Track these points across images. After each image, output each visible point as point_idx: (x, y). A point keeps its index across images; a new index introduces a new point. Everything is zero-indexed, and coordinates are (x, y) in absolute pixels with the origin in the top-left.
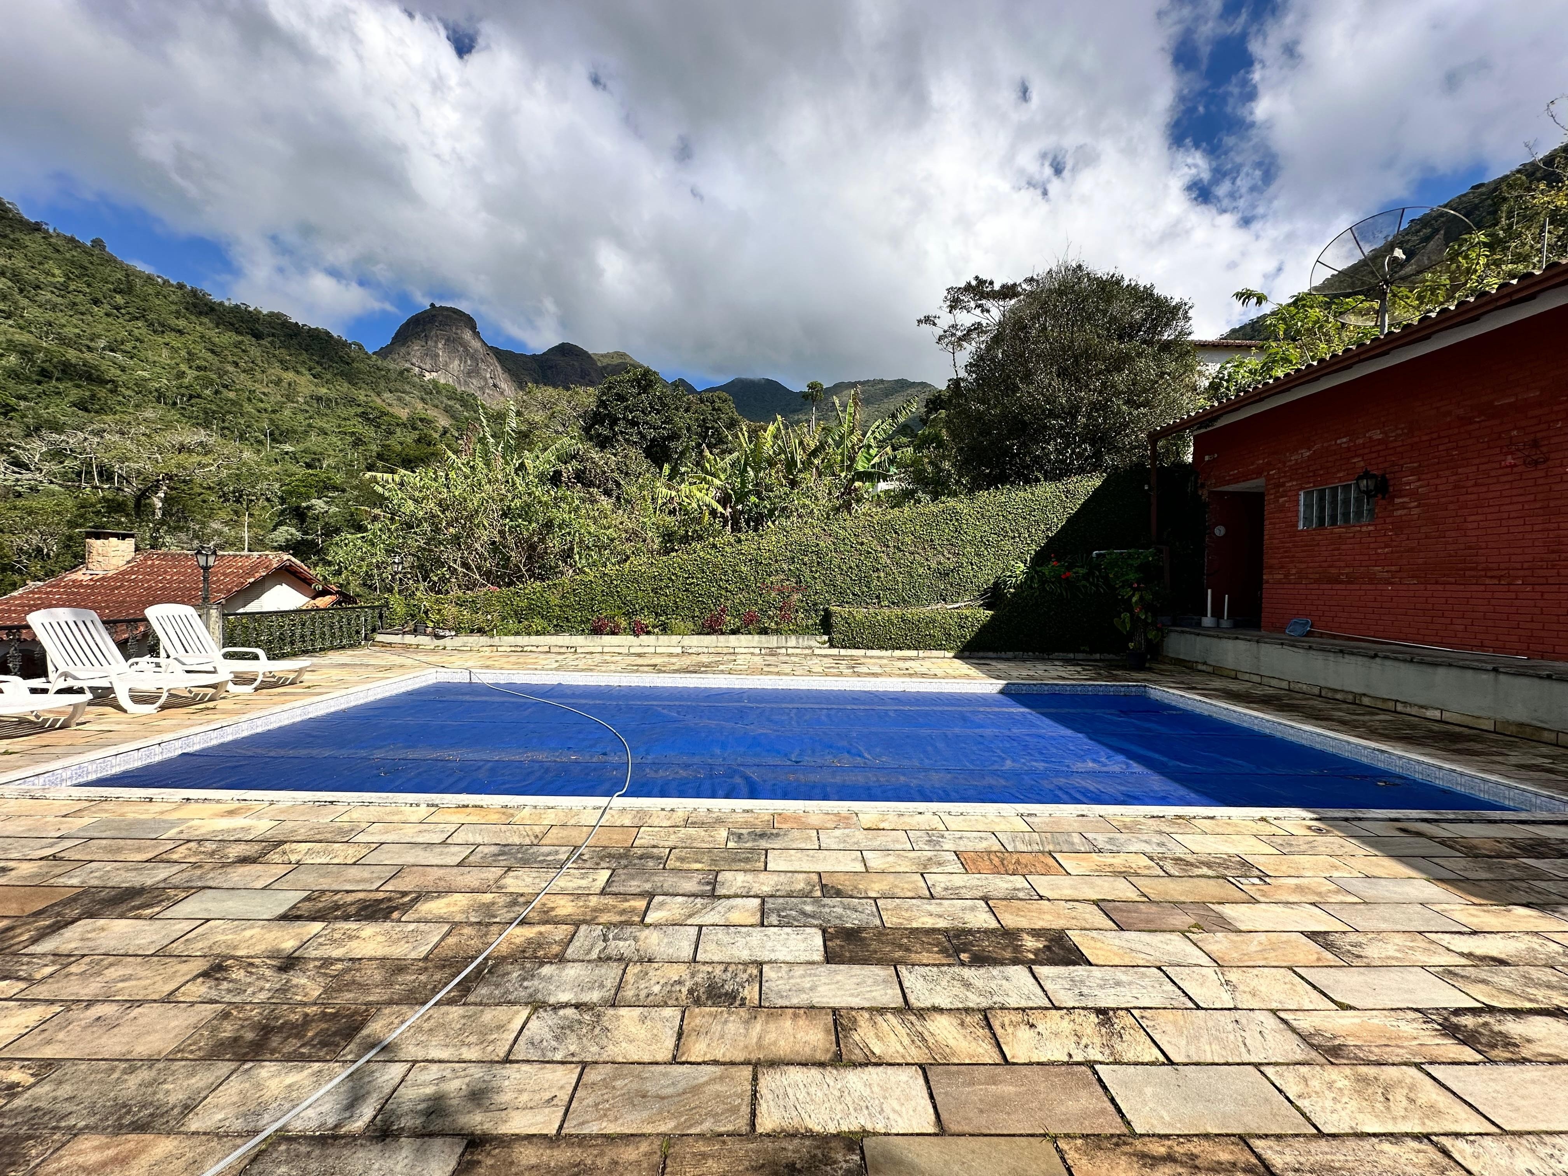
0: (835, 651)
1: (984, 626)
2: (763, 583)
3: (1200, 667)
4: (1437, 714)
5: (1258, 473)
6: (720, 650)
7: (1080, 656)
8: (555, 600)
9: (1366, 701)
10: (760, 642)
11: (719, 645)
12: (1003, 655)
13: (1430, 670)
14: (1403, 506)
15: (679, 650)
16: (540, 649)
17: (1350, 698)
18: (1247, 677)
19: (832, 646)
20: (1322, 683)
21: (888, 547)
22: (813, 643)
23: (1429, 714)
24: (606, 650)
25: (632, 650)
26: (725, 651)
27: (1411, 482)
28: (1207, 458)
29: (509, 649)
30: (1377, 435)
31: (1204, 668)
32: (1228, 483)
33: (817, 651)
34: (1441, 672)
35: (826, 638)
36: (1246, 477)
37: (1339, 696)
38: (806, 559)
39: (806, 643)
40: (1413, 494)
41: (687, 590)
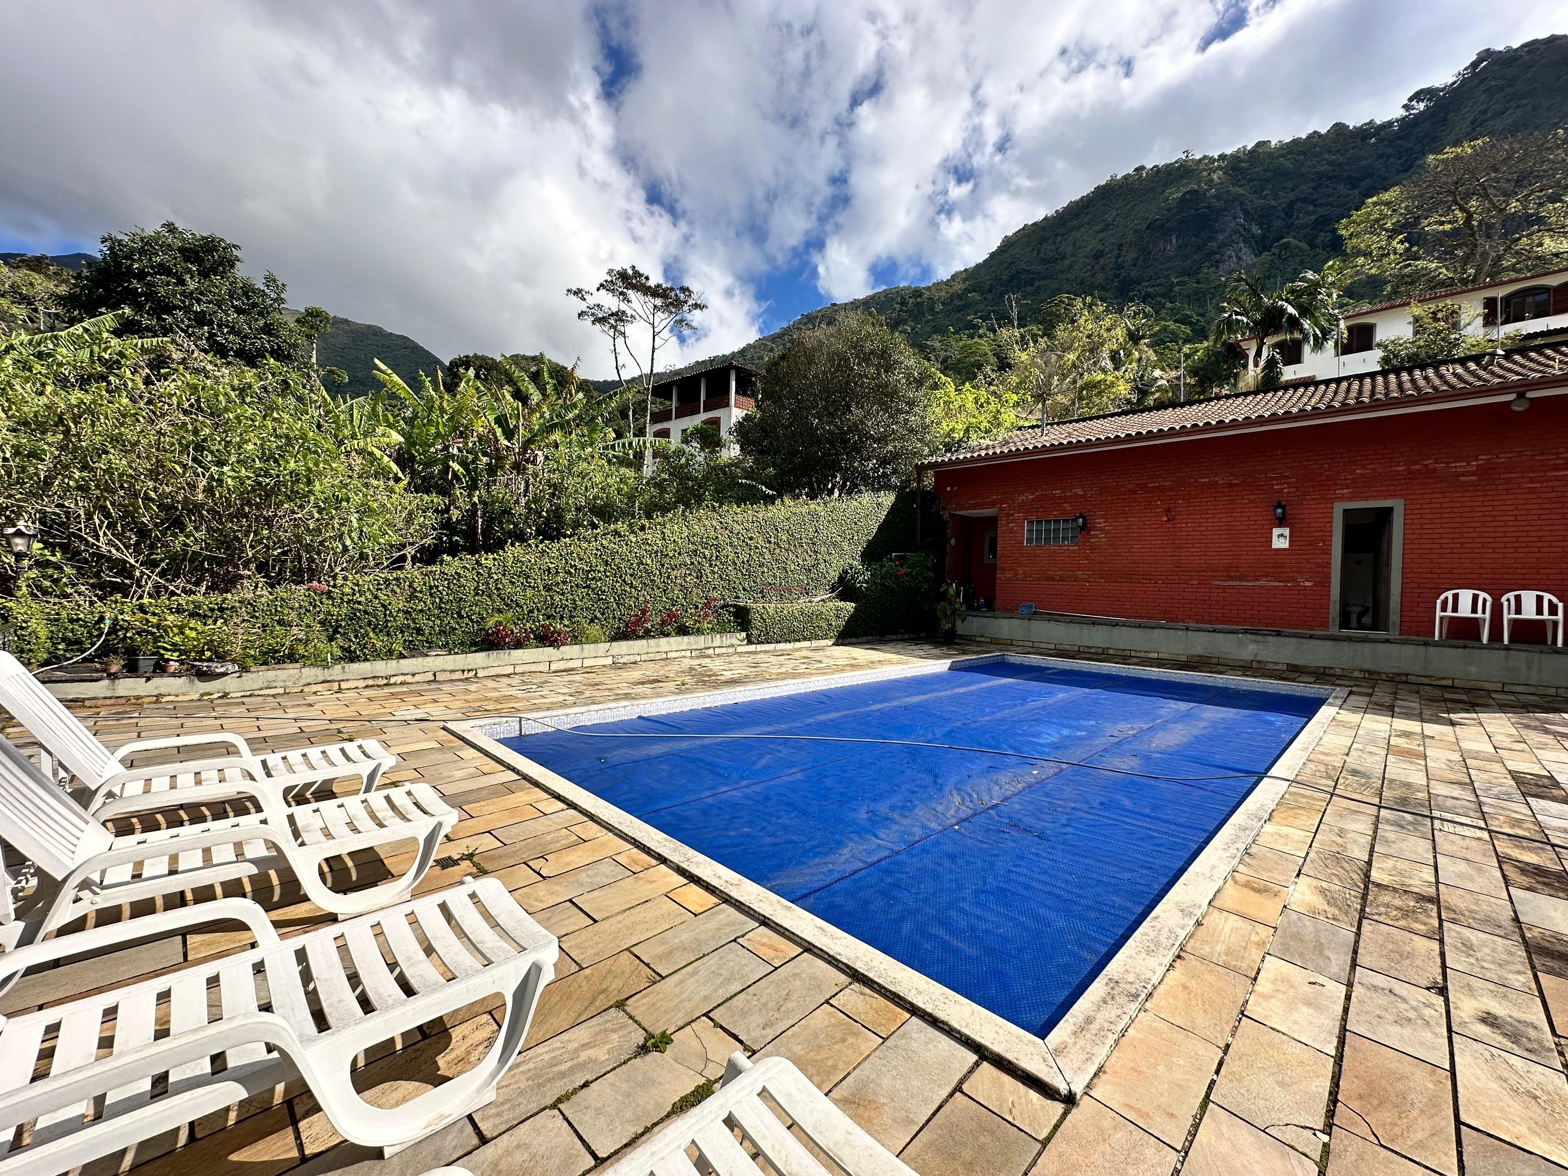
0: (752, 648)
1: (851, 616)
2: (668, 578)
3: (978, 639)
4: (1155, 655)
5: (993, 505)
6: (652, 656)
7: (899, 637)
8: (398, 603)
9: (1111, 652)
10: (689, 643)
11: (650, 650)
12: (860, 640)
13: (1149, 631)
14: (1096, 536)
15: (609, 661)
16: (417, 678)
17: (1100, 651)
18: (1021, 643)
19: (750, 642)
20: (1079, 644)
21: (770, 542)
22: (735, 641)
23: (1151, 655)
24: (519, 669)
25: (554, 667)
26: (658, 657)
27: (1100, 523)
28: (949, 489)
29: (362, 684)
30: (1080, 492)
31: (982, 639)
32: (968, 508)
33: (739, 649)
34: (1156, 631)
35: (744, 634)
36: (982, 506)
37: (1092, 650)
38: (707, 552)
39: (728, 642)
40: (1102, 530)
41: (588, 587)
